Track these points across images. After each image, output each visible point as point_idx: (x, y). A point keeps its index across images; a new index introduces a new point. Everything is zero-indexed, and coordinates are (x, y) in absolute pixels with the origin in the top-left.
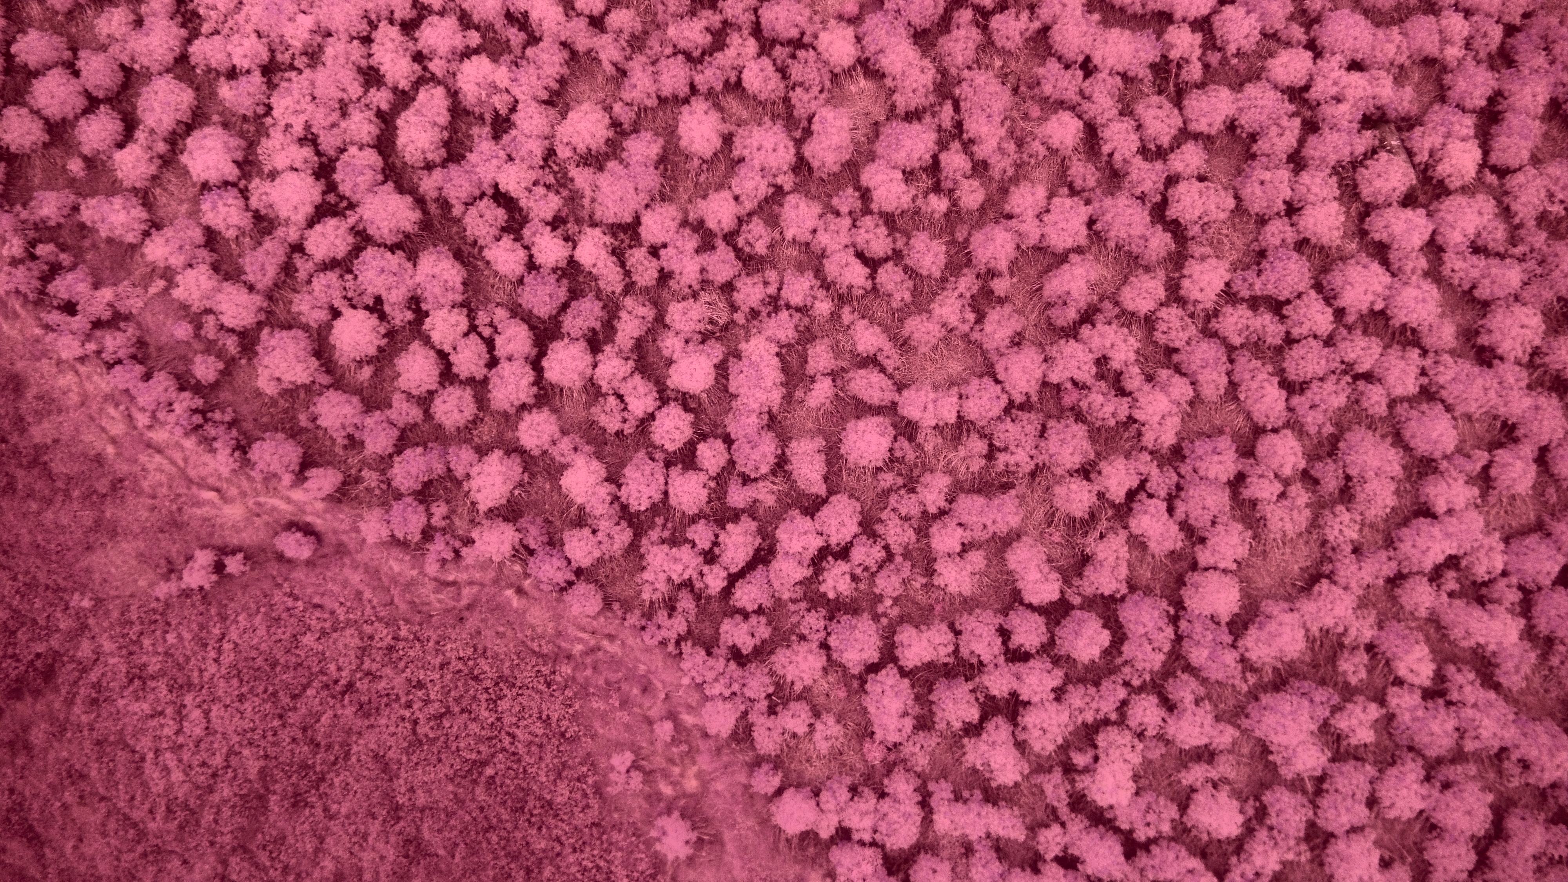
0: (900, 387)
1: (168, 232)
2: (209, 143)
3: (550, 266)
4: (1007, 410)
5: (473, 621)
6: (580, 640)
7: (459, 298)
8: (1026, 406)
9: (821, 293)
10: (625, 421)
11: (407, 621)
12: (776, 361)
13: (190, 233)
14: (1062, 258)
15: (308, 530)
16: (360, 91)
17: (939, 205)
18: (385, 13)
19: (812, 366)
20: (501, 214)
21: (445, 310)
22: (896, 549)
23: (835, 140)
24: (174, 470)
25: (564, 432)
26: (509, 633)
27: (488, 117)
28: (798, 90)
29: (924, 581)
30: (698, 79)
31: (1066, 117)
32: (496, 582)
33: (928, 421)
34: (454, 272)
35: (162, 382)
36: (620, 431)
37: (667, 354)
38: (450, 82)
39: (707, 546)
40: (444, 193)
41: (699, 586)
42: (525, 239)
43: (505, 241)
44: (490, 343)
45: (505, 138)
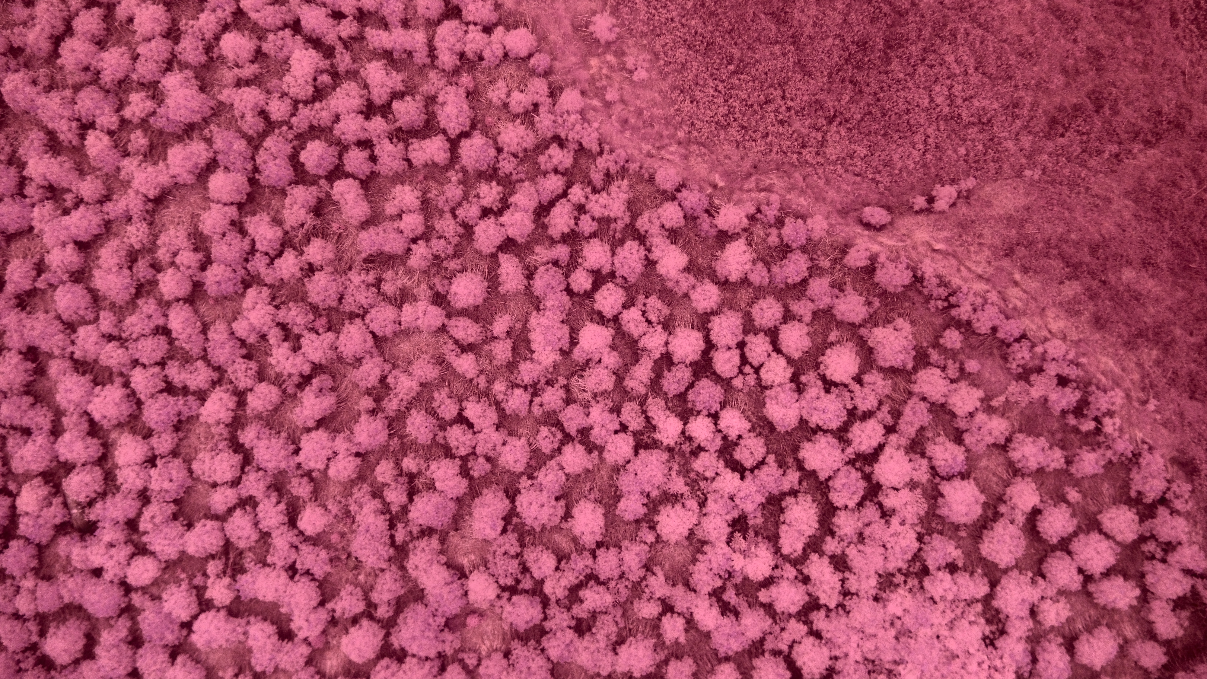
0: (443, 328)
1: (990, 440)
2: (964, 509)
3: (700, 417)
4: (366, 312)
5: (747, 165)
6: (671, 153)
7: (768, 392)
8: (353, 316)
9: (500, 397)
10: (645, 305)
11: (793, 165)
12: (534, 346)
13: (973, 440)
14: (321, 423)
15: (868, 226)
16: (848, 551)
17: (409, 463)
18: (833, 614)
19: (508, 345)
20: (737, 456)
21: (777, 382)
22: (448, 215)
23: (484, 512)
24: (967, 264)
25: (686, 295)
26: (721, 158)
27: (751, 533)
28: (512, 552)
29: (429, 195)
30: (590, 562)
31: (309, 532)
32: (732, 192)
33: (423, 305)
34: (770, 411)
35: (982, 326)
36: (647, 297)
37: (615, 353)
38: (780, 561)
39: (583, 217)
40: (781, 471)
41: (588, 190)
42: (719, 436)
43: (732, 435)
44: (744, 361)
45: (736, 515)
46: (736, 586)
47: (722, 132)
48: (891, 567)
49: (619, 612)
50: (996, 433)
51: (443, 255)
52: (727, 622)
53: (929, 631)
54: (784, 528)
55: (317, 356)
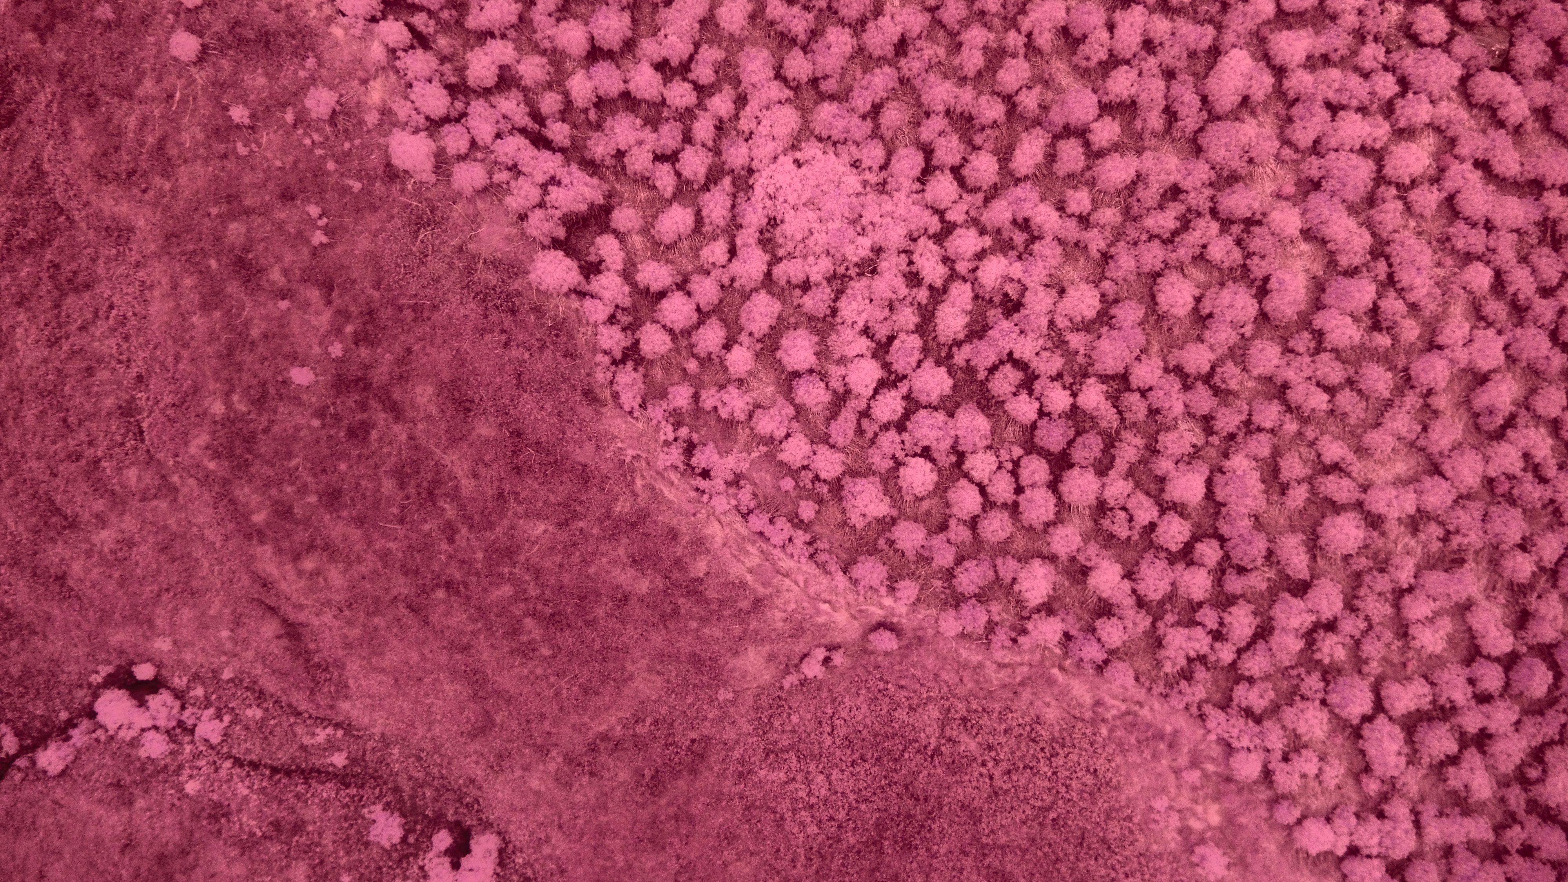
0: (1365, 488)
1: (771, 412)
2: (799, 342)
3: (1059, 411)
4: (1456, 501)
5: (1026, 694)
6: (1114, 707)
7: (989, 442)
8: (1471, 496)
9: (1287, 417)
10: (1131, 528)
11: (975, 697)
12: (1256, 475)
13: (786, 411)
14: (1486, 378)
15: (893, 628)
16: (906, 292)
17: (1382, 341)
18: (922, 231)
19: (1285, 475)
20: (1019, 375)
21: (981, 453)
22: (1376, 620)
23: (1294, 296)
24: (797, 589)
25: (1086, 540)
26: (1055, 702)
27: (998, 300)
28: (1256, 259)
30: (1170, 256)
31: (1478, 266)
32: (1042, 662)
33: (1394, 514)
34: (984, 423)
35: (783, 524)
37: (1159, 473)
38: (970, 276)
39: (1215, 626)
40: (972, 363)
42: (1036, 393)
43: (1024, 396)
44: (1014, 473)
45: (1016, 316)
46: (1012, 248)
47: (1057, 734)
49: (1135, 211)
50: (767, 419)
51: (1375, 573)
52: (1025, 212)
53: (830, 225)
54: (968, 308)
55: (1503, 448)
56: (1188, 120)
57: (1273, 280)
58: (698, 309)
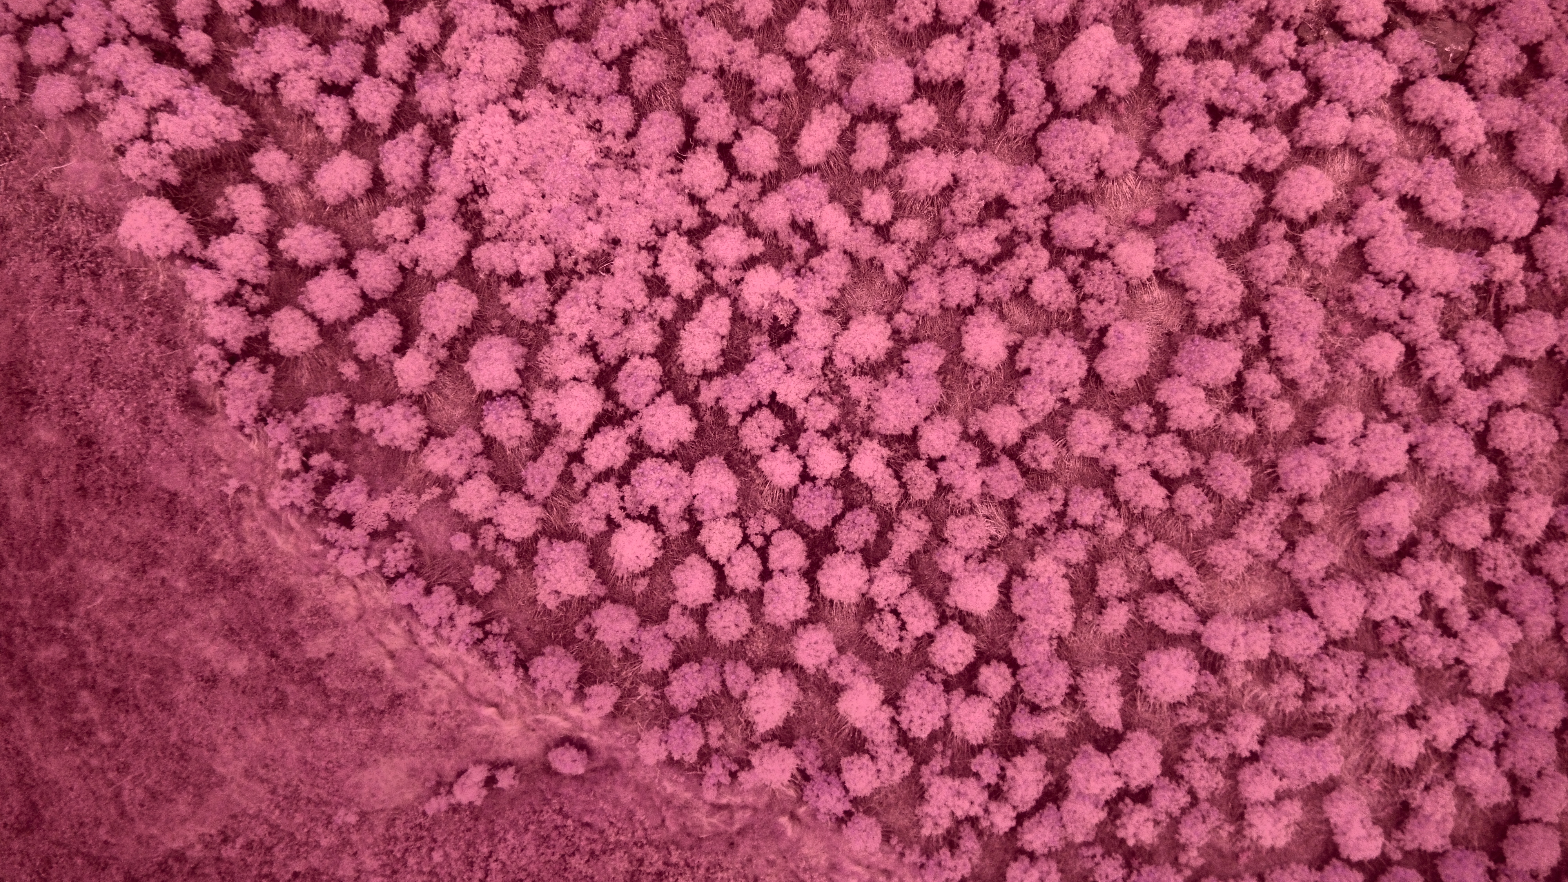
0: (1204, 617)
1: (449, 442)
2: (494, 353)
3: (826, 476)
4: (1325, 648)
5: (744, 848)
6: (856, 874)
7: (734, 509)
8: (1344, 643)
9: (1112, 513)
10: (901, 639)
11: (678, 846)
12: (1065, 584)
13: (470, 443)
14: (1380, 487)
15: (581, 746)
16: (646, 301)
17: (1243, 426)
18: (673, 223)
19: (1103, 589)
20: (779, 425)
21: (721, 523)
22: (1202, 794)
23: (1134, 356)
24: (452, 685)
25: (841, 650)
26: (780, 861)
27: (766, 324)
28: (1092, 303)
29: (1232, 829)
30: (985, 289)
31: (1386, 338)
32: (769, 806)
33: (1237, 655)
34: (731, 483)
35: (443, 595)
36: (897, 650)
37: (945, 569)
38: (731, 289)
39: (993, 780)
40: (722, 403)
41: (984, 823)
42: (801, 450)
43: (783, 452)
44: (763, 553)
45: (785, 347)
46: (791, 258)
48: (593, 282)
49: (947, 225)
50: (441, 451)
51: (1209, 731)
52: (808, 213)
53: (555, 203)
54: (724, 331)
55: (1395, 584)
56: (1027, 113)
57: (1111, 332)
58: (364, 296)
